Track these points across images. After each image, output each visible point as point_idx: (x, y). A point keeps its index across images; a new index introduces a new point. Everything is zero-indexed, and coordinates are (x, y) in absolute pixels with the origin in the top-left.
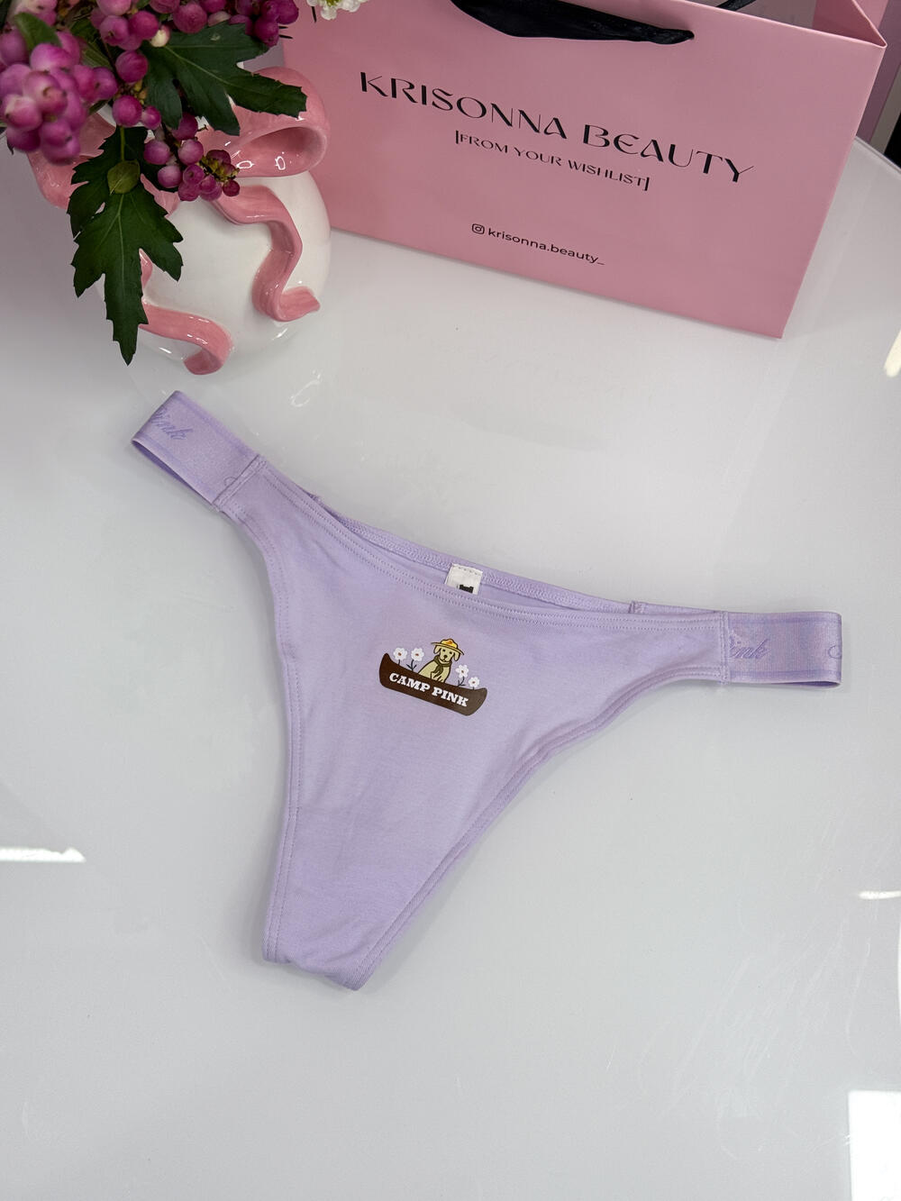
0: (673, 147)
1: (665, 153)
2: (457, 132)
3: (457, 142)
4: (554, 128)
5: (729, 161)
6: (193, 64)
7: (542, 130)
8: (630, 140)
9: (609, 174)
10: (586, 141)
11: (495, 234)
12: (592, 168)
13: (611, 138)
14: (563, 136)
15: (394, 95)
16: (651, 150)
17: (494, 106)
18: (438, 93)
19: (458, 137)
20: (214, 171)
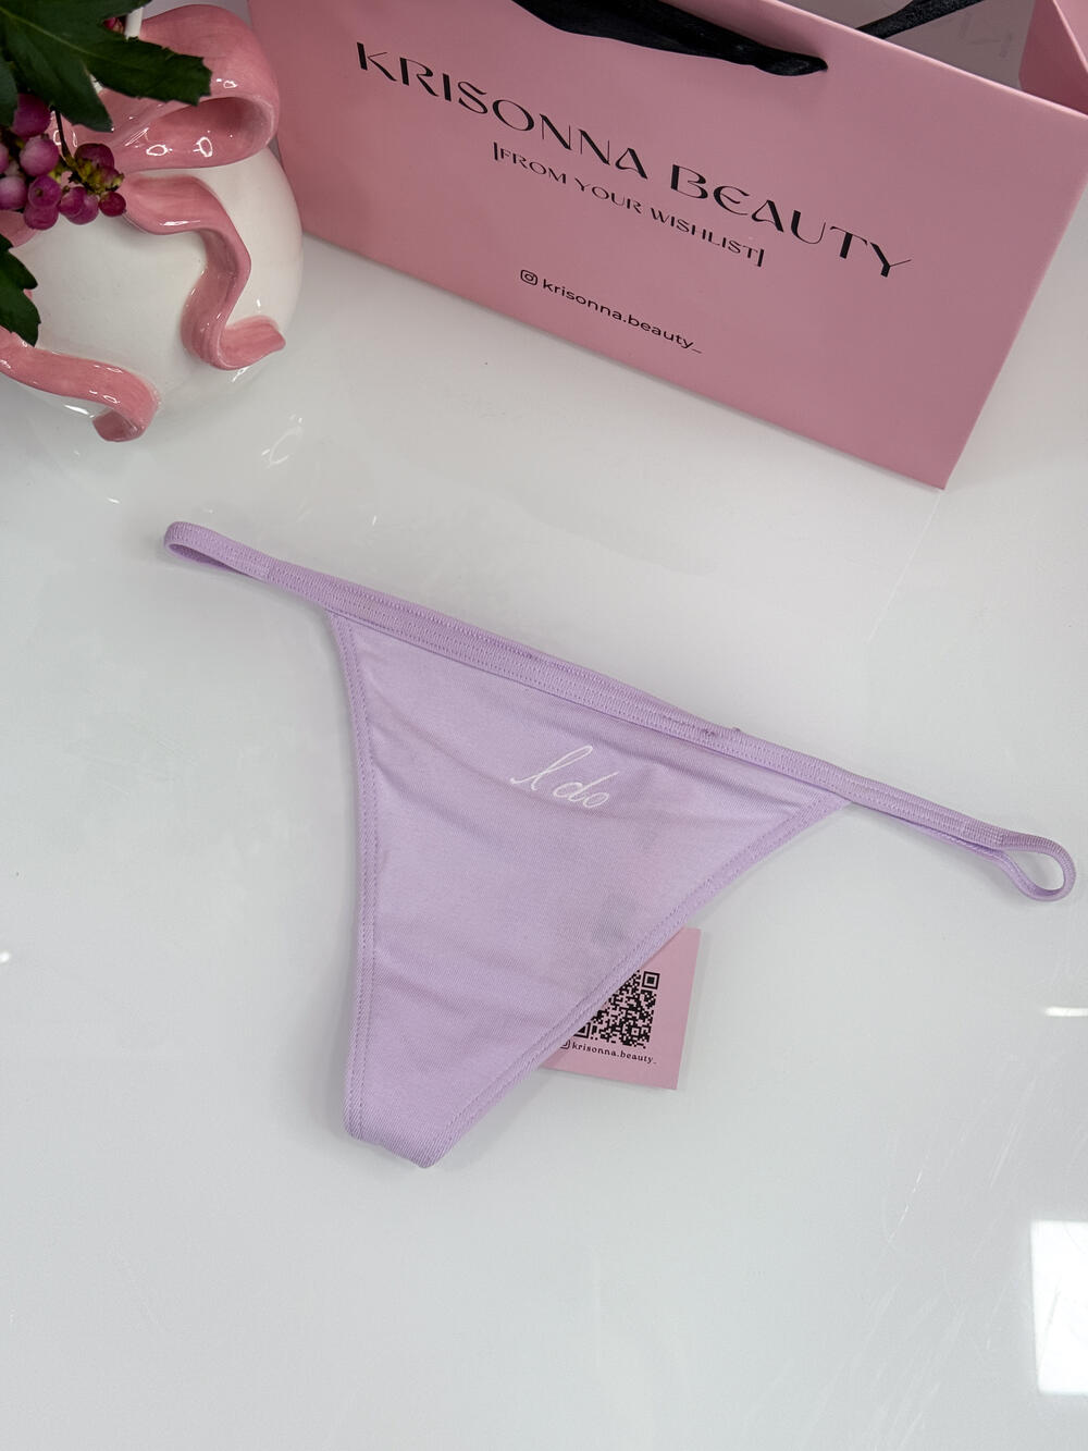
0: (797, 215)
1: (787, 222)
2: (495, 144)
3: (496, 158)
4: (628, 161)
5: (876, 247)
6: (32, 25)
7: (613, 161)
8: (737, 196)
9: (708, 236)
10: (675, 186)
11: (553, 288)
12: (683, 224)
13: (710, 189)
14: (643, 175)
15: (406, 81)
16: (766, 213)
17: (545, 118)
18: (465, 87)
19: (498, 153)
20: (84, 178)
